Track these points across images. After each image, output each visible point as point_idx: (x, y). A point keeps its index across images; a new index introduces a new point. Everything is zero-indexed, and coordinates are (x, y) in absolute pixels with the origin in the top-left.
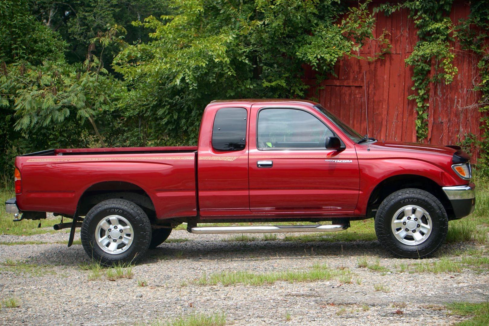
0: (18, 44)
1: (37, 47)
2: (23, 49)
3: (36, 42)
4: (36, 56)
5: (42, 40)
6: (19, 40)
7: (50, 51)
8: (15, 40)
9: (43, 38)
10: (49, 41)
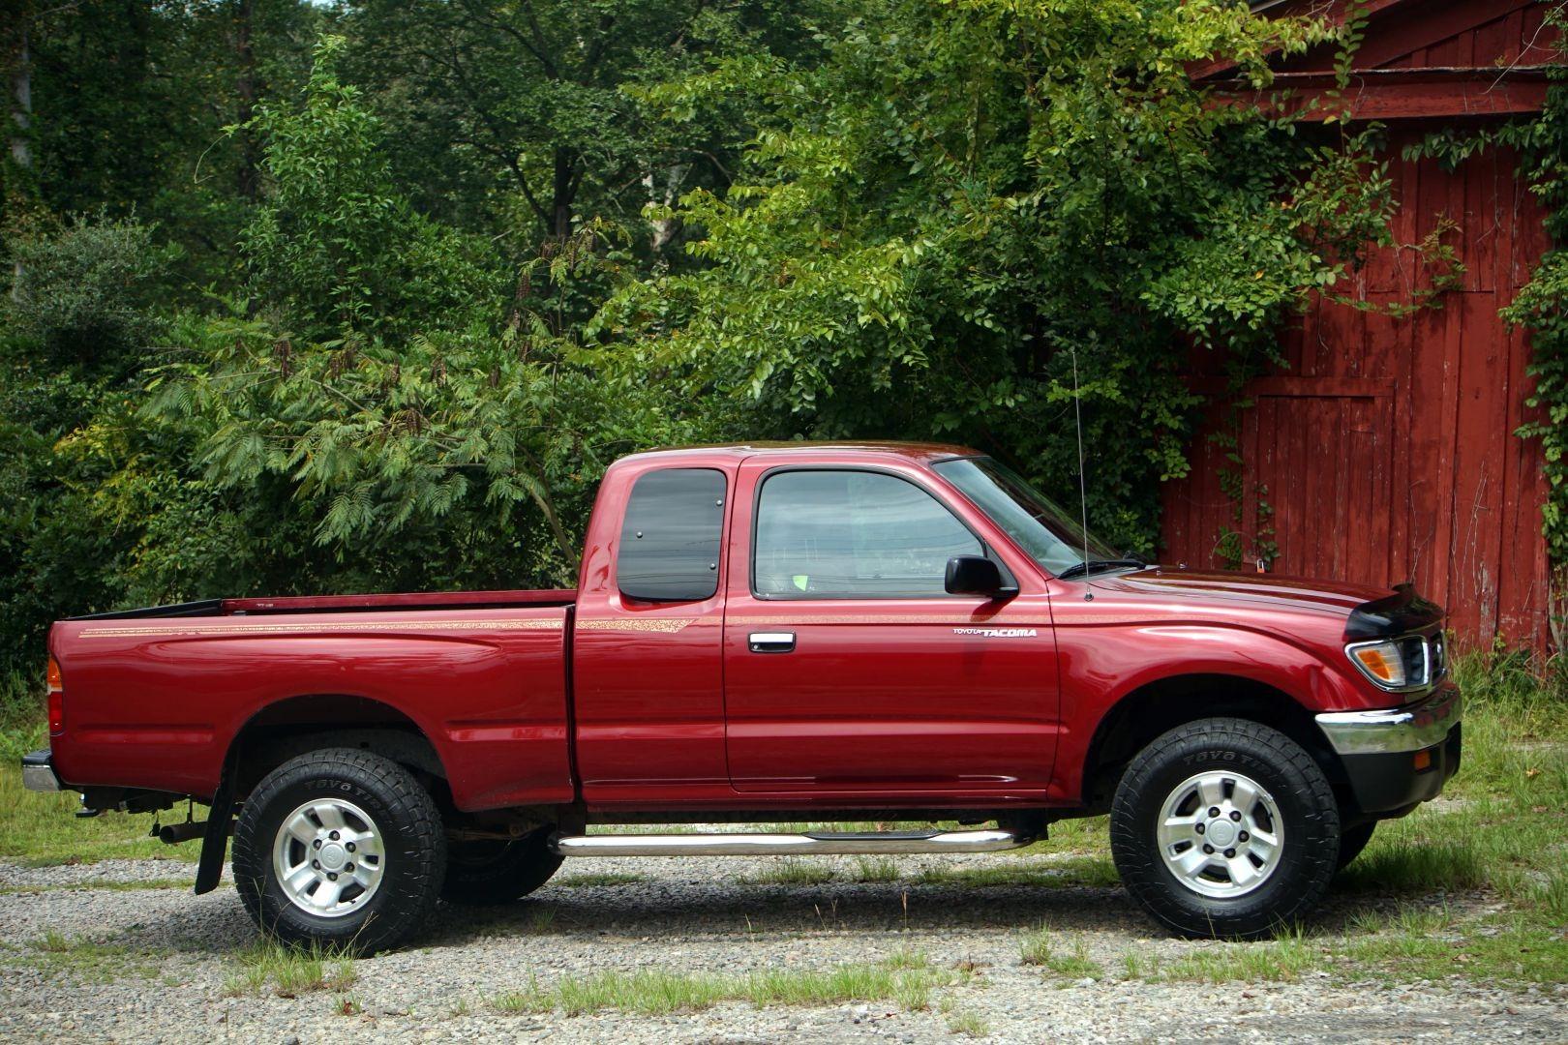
0: (351, 285)
1: (408, 290)
2: (367, 299)
3: (407, 273)
4: (404, 317)
5: (427, 269)
6: (352, 270)
7: (451, 302)
8: (341, 270)
9: (428, 263)
10: (446, 272)
